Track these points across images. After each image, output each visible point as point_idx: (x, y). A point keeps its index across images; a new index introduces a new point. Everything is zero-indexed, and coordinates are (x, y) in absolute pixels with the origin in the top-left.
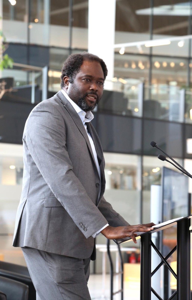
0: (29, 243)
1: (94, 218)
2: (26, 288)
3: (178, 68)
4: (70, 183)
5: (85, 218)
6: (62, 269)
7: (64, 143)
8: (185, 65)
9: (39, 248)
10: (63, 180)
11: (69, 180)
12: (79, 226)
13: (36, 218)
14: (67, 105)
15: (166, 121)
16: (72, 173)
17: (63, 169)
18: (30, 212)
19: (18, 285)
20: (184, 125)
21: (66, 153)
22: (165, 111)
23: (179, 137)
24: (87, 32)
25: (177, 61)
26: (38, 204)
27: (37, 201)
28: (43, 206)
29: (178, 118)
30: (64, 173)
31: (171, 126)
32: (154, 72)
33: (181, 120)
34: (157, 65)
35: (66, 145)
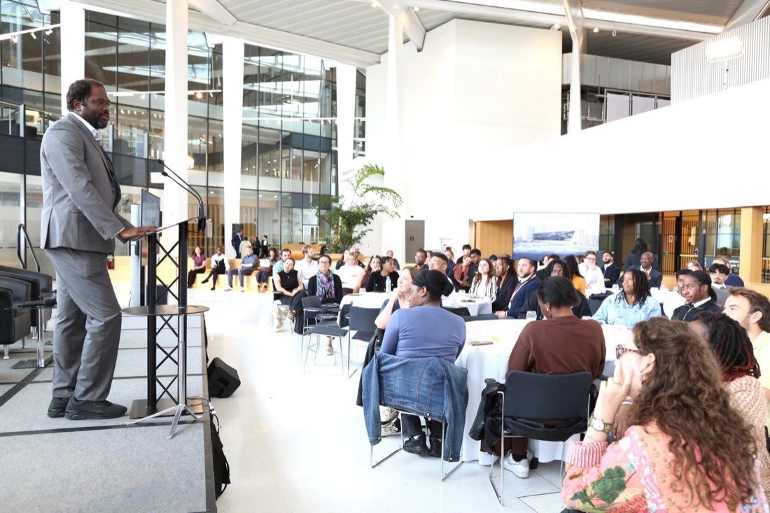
0: (62, 243)
1: (112, 224)
2: (29, 285)
3: (139, 116)
4: (89, 194)
5: (103, 224)
6: (91, 266)
7: (82, 158)
8: (145, 113)
9: (73, 247)
10: (83, 191)
11: (88, 191)
12: (98, 230)
13: (65, 222)
14: (80, 124)
15: (133, 157)
16: (90, 185)
17: (83, 182)
18: (59, 218)
19: (21, 283)
20: (148, 161)
21: (85, 166)
22: (132, 149)
23: (144, 171)
24: (60, 79)
25: (140, 110)
26: (66, 211)
27: (64, 209)
28: (71, 212)
29: (143, 155)
30: (84, 185)
31: (137, 160)
32: (119, 117)
33: (146, 156)
34: (122, 112)
35: (85, 159)
